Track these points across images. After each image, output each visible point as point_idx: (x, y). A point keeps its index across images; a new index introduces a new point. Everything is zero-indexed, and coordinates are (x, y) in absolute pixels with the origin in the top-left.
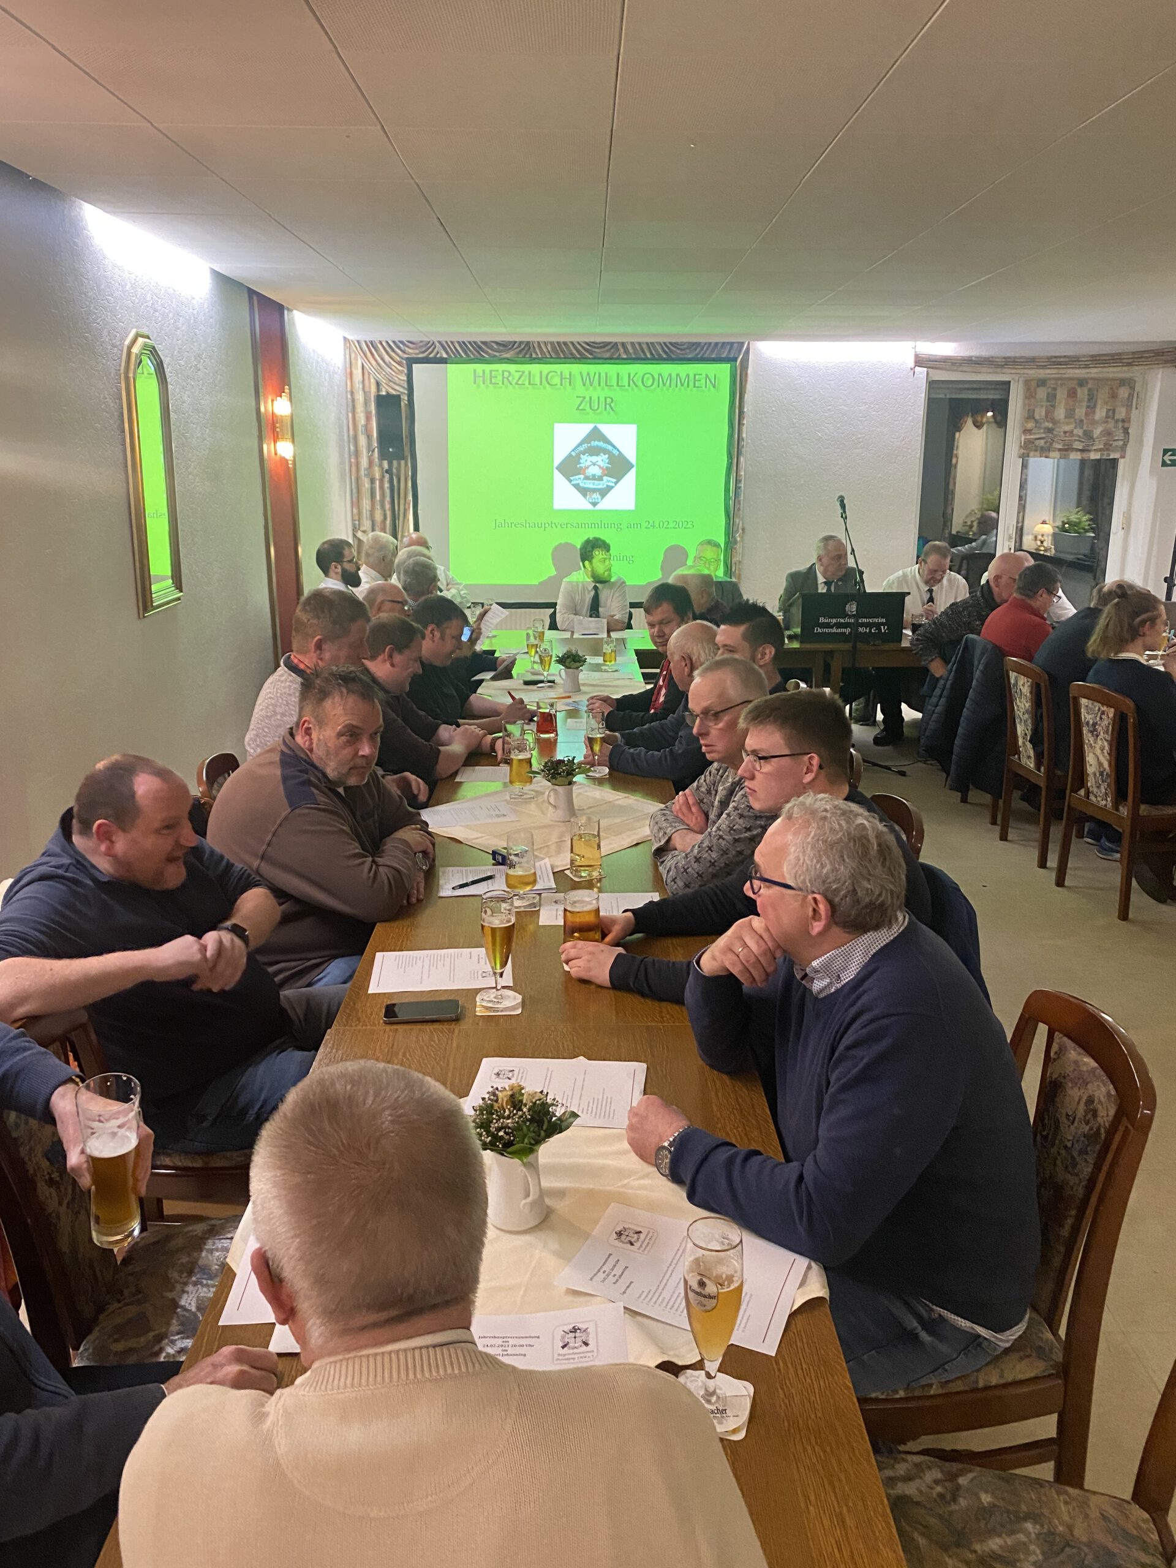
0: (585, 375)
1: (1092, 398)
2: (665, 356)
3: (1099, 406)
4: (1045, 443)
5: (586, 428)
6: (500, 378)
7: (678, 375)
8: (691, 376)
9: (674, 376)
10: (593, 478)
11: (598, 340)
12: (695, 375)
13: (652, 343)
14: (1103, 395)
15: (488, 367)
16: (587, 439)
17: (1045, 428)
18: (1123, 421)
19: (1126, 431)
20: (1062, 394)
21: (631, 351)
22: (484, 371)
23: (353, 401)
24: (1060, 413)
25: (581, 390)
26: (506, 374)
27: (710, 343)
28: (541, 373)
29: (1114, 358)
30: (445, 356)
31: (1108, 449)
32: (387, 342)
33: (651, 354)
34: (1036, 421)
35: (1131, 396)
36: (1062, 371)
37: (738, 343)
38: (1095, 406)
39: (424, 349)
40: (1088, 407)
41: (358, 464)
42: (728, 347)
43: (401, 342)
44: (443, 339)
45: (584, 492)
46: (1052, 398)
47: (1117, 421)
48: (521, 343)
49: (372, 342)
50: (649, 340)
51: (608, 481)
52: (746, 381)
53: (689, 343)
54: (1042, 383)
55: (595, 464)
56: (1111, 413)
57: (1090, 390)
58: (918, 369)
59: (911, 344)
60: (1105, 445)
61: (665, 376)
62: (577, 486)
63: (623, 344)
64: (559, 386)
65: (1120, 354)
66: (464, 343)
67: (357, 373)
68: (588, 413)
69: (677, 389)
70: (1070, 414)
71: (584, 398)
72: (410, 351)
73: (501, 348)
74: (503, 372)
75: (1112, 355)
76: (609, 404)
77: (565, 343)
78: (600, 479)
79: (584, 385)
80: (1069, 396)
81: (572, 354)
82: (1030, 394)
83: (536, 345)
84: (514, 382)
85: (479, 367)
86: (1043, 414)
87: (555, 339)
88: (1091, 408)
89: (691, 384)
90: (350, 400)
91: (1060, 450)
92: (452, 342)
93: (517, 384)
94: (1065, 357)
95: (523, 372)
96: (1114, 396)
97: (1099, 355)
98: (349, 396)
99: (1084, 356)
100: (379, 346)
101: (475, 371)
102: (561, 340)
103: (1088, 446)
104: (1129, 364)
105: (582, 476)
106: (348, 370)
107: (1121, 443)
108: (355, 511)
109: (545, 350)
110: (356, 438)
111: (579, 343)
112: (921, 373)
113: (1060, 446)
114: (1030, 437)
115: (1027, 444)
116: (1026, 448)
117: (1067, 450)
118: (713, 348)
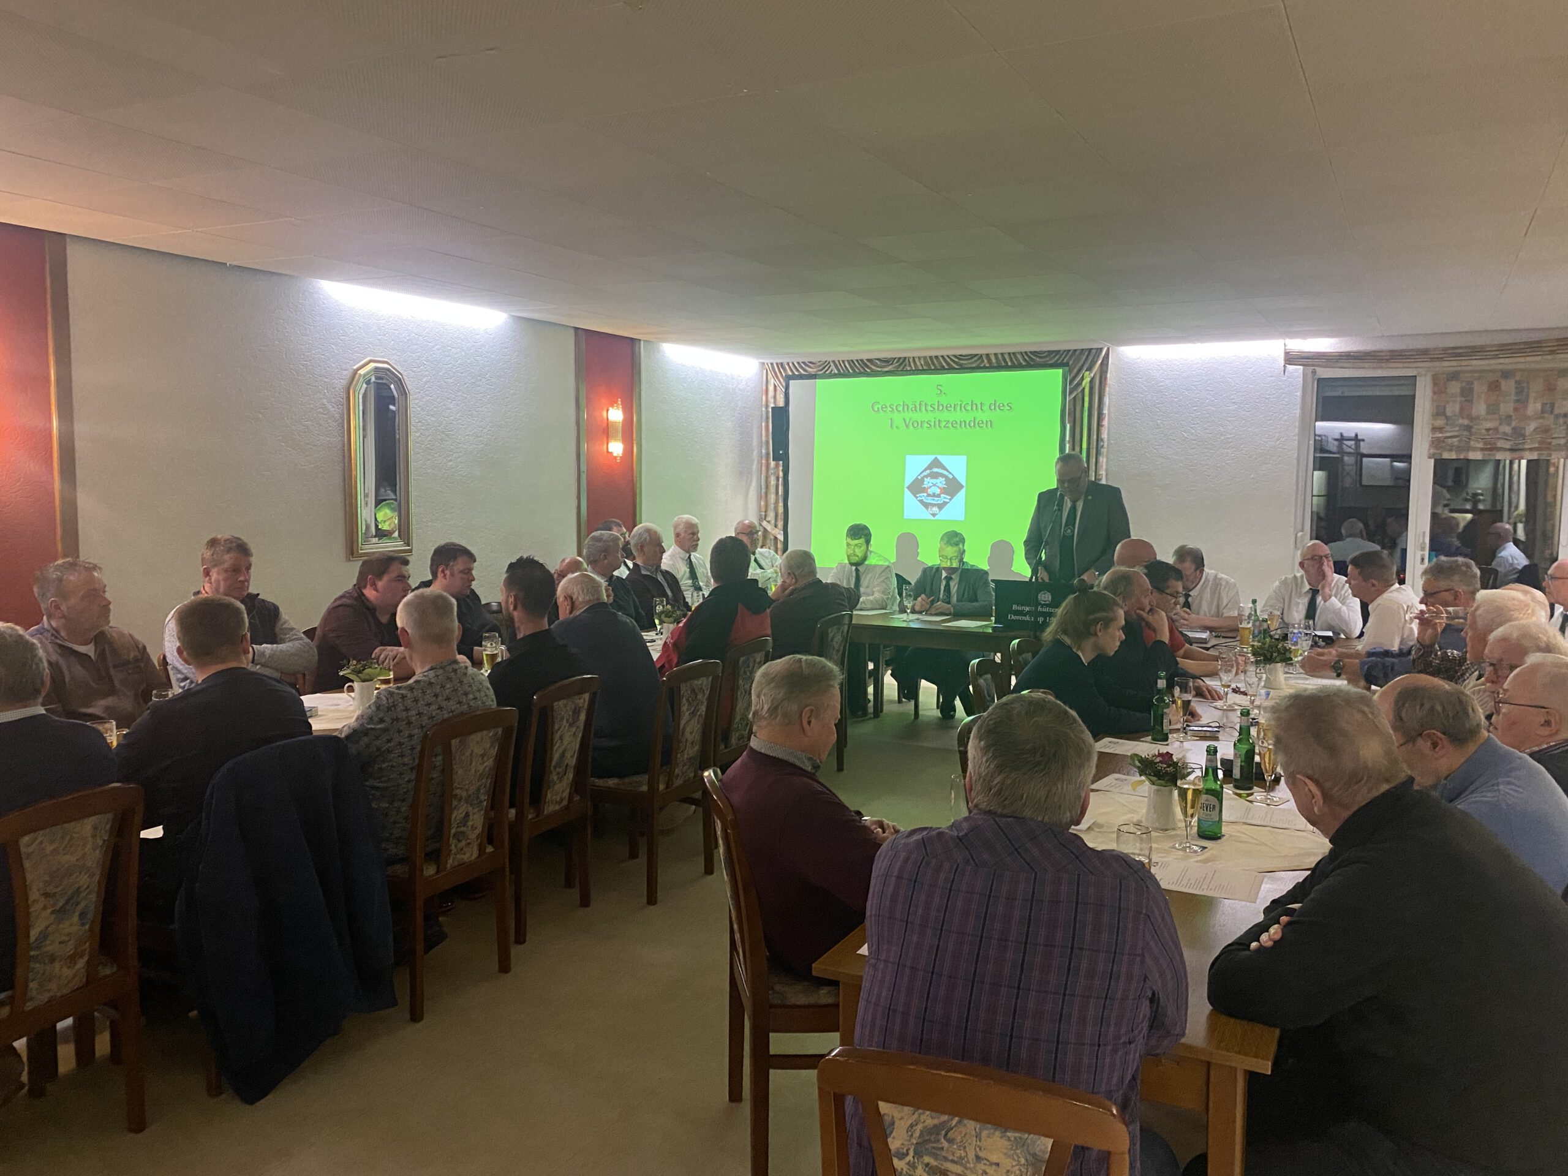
1: (1521, 391)
2: (1024, 363)
3: (1531, 400)
4: (1460, 441)
11: (964, 352)
13: (1014, 353)
14: (1537, 386)
20: (1479, 388)
21: (994, 360)
23: (767, 412)
24: (1480, 408)
27: (1069, 351)
30: (836, 372)
32: (793, 363)
37: (1097, 349)
38: (1526, 400)
39: (821, 368)
40: (1517, 401)
41: (768, 465)
42: (1086, 353)
43: (804, 363)
44: (836, 359)
47: (1557, 417)
48: (900, 358)
50: (1011, 350)
53: (1049, 351)
54: (1454, 376)
57: (1518, 382)
58: (1290, 368)
59: (1278, 341)
63: (988, 355)
66: (852, 361)
70: (1493, 409)
75: (1532, 342)
80: (1490, 390)
82: (1441, 389)
86: (1457, 409)
88: (1522, 401)
91: (1482, 449)
96: (1551, 389)
97: (1513, 344)
98: (764, 409)
102: (933, 353)
103: (1517, 445)
106: (764, 388)
107: (1561, 442)
108: (762, 503)
110: (768, 443)
111: (948, 356)
112: (1296, 371)
113: (1480, 445)
114: (1440, 435)
115: (1436, 443)
116: (1436, 448)
117: (1490, 449)
118: (1072, 356)
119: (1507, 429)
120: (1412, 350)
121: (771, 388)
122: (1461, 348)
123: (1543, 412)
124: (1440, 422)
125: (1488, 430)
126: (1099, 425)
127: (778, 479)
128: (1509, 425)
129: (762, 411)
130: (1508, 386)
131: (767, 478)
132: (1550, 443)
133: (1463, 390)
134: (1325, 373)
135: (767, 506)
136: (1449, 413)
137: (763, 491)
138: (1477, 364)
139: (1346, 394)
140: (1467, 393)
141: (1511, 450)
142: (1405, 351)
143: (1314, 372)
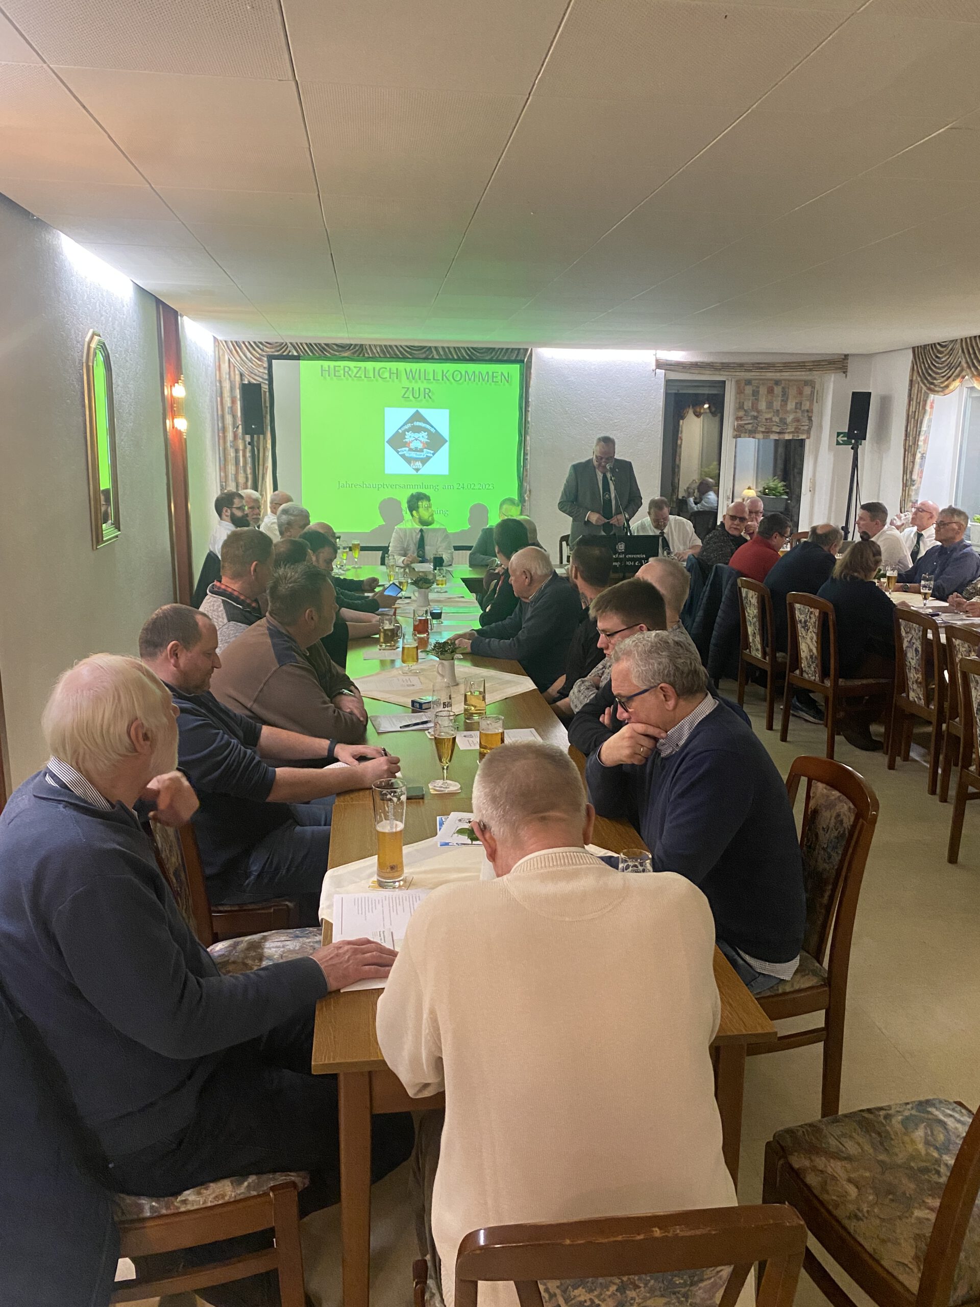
0: (408, 370)
1: (785, 394)
2: (468, 358)
3: (789, 401)
4: (753, 426)
5: (410, 412)
6: (342, 372)
7: (480, 373)
8: (490, 374)
9: (477, 373)
10: (416, 450)
11: (416, 344)
12: (493, 373)
13: (458, 348)
14: (792, 392)
15: (332, 364)
16: (412, 419)
17: (751, 416)
18: (808, 411)
19: (810, 419)
20: (763, 390)
21: (442, 353)
22: (329, 367)
23: (221, 387)
24: (763, 405)
25: (405, 383)
26: (347, 369)
27: (502, 349)
28: (374, 369)
29: (801, 366)
30: (295, 354)
31: (797, 432)
32: (249, 342)
33: (457, 355)
34: (745, 411)
35: (812, 393)
36: (763, 374)
37: (524, 349)
38: (787, 399)
39: (278, 348)
40: (782, 401)
41: (225, 438)
42: (516, 352)
43: (261, 343)
44: (294, 342)
45: (409, 460)
46: (755, 393)
47: (803, 411)
48: (356, 345)
49: (236, 342)
50: (456, 345)
51: (428, 453)
52: (530, 378)
53: (487, 348)
54: (749, 382)
55: (417, 440)
56: (799, 405)
57: (783, 388)
58: (658, 370)
59: (653, 352)
60: (796, 428)
61: (470, 373)
62: (403, 456)
63: (436, 348)
64: (388, 378)
65: (804, 362)
66: (311, 344)
67: (225, 367)
68: (411, 401)
69: (479, 383)
70: (770, 405)
71: (408, 389)
72: (268, 350)
73: (340, 349)
74: (344, 367)
75: (798, 363)
76: (428, 394)
77: (391, 346)
78: (421, 450)
79: (408, 378)
80: (768, 392)
81: (396, 354)
82: (740, 391)
83: (368, 347)
84: (353, 376)
85: (326, 364)
86: (750, 405)
87: (383, 343)
88: (785, 402)
89: (490, 380)
90: (218, 388)
91: (763, 432)
92: (301, 344)
93: (355, 376)
94: (765, 363)
95: (360, 368)
96: (800, 393)
97: (789, 363)
98: (218, 384)
99: (778, 363)
100: (243, 345)
101: (322, 366)
102: (387, 343)
103: (783, 429)
104: (810, 370)
105: (407, 449)
106: (217, 364)
107: (806, 428)
108: (222, 474)
109: (375, 351)
110: (223, 417)
111: (401, 346)
112: (660, 373)
113: (763, 430)
114: (740, 422)
115: (739, 428)
117: (768, 432)
119: (776, 419)
123: (796, 408)
124: (741, 414)
128: (778, 416)
130: (778, 390)
133: (753, 391)
134: (676, 376)
135: (226, 476)
136: (745, 408)
137: (222, 462)
141: (779, 433)
143: (670, 375)
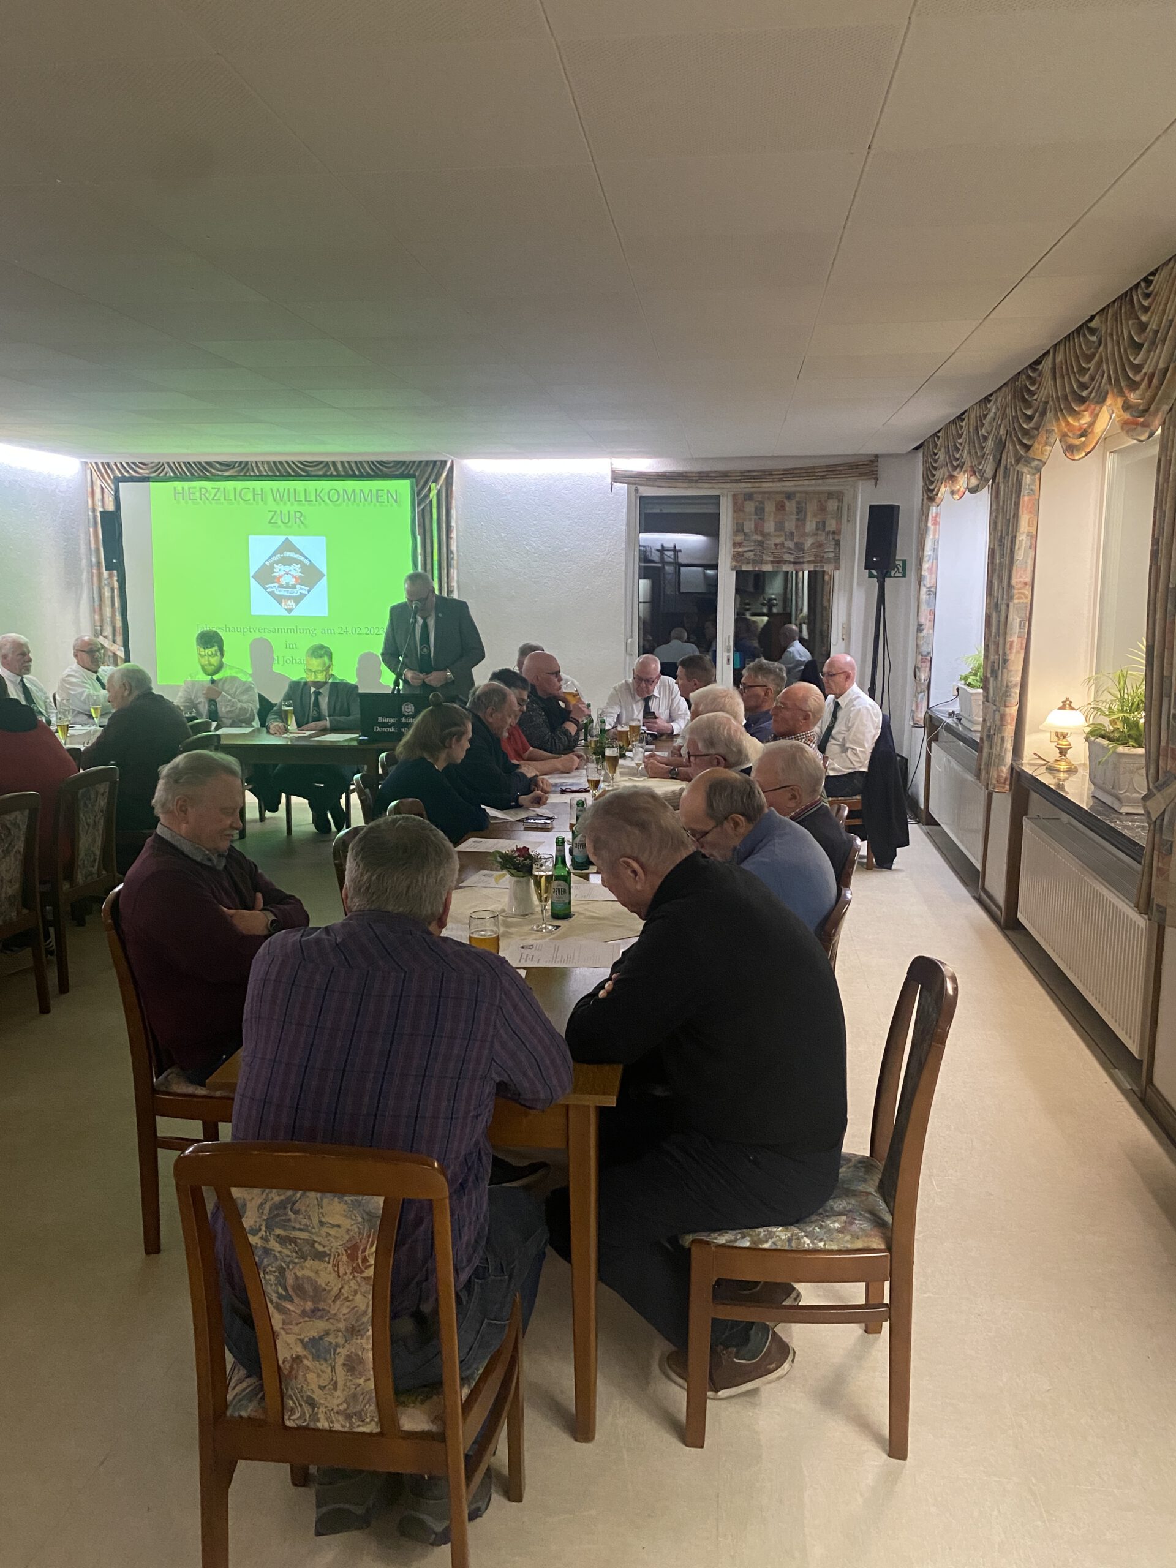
0: (275, 490)
1: (800, 510)
3: (808, 519)
4: (755, 555)
5: (279, 540)
6: (198, 494)
7: (361, 491)
8: (374, 492)
9: (357, 491)
10: (288, 586)
12: (377, 491)
14: (811, 508)
15: (186, 485)
16: (280, 550)
17: (755, 541)
18: (834, 533)
19: (838, 543)
20: (770, 507)
22: (183, 488)
24: (770, 526)
25: (272, 505)
28: (235, 489)
29: (807, 472)
31: (821, 561)
34: (745, 534)
35: (840, 509)
37: (442, 461)
38: (804, 520)
40: (798, 519)
41: (100, 575)
43: (134, 463)
44: (171, 461)
45: (279, 599)
47: (828, 533)
48: (241, 462)
49: (107, 463)
50: (358, 459)
51: (302, 589)
52: (452, 497)
54: (749, 497)
55: (288, 574)
56: (821, 526)
57: (798, 503)
58: (616, 485)
60: (816, 556)
61: (350, 491)
62: (272, 594)
64: (252, 501)
68: (280, 526)
70: (780, 527)
74: (201, 488)
75: (806, 469)
76: (299, 518)
78: (294, 587)
79: (275, 500)
80: (778, 509)
82: (738, 509)
85: (182, 485)
86: (753, 526)
87: (271, 459)
88: (801, 521)
89: (374, 500)
91: (772, 562)
93: (213, 499)
95: (219, 489)
96: (823, 509)
97: (794, 469)
99: (775, 470)
101: (175, 488)
103: (799, 558)
105: (277, 585)
107: (831, 555)
109: (262, 469)
111: (293, 462)
112: (621, 488)
113: (771, 559)
114: (740, 550)
115: (737, 557)
116: (737, 561)
117: (778, 562)
118: (418, 466)
119: (790, 544)
120: (715, 472)
121: (98, 491)
122: (754, 471)
123: (817, 529)
124: (739, 538)
125: (776, 545)
126: (448, 537)
127: (112, 590)
128: (792, 540)
129: (88, 515)
130: (791, 506)
131: (100, 589)
132: (823, 557)
133: (756, 509)
134: (647, 491)
135: (102, 620)
136: (746, 530)
137: (97, 603)
138: (767, 486)
139: (665, 511)
140: (760, 511)
141: (795, 563)
142: (712, 472)
143: (637, 490)
